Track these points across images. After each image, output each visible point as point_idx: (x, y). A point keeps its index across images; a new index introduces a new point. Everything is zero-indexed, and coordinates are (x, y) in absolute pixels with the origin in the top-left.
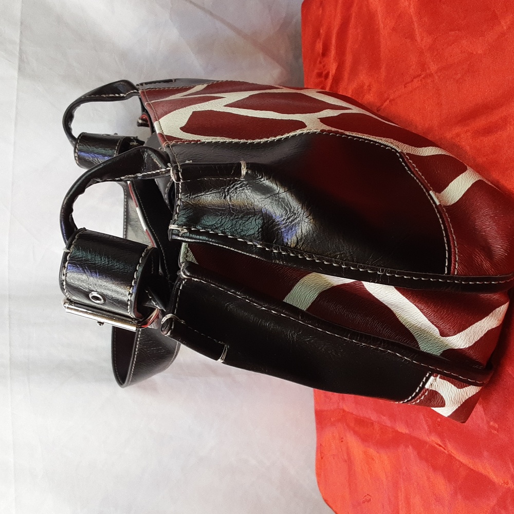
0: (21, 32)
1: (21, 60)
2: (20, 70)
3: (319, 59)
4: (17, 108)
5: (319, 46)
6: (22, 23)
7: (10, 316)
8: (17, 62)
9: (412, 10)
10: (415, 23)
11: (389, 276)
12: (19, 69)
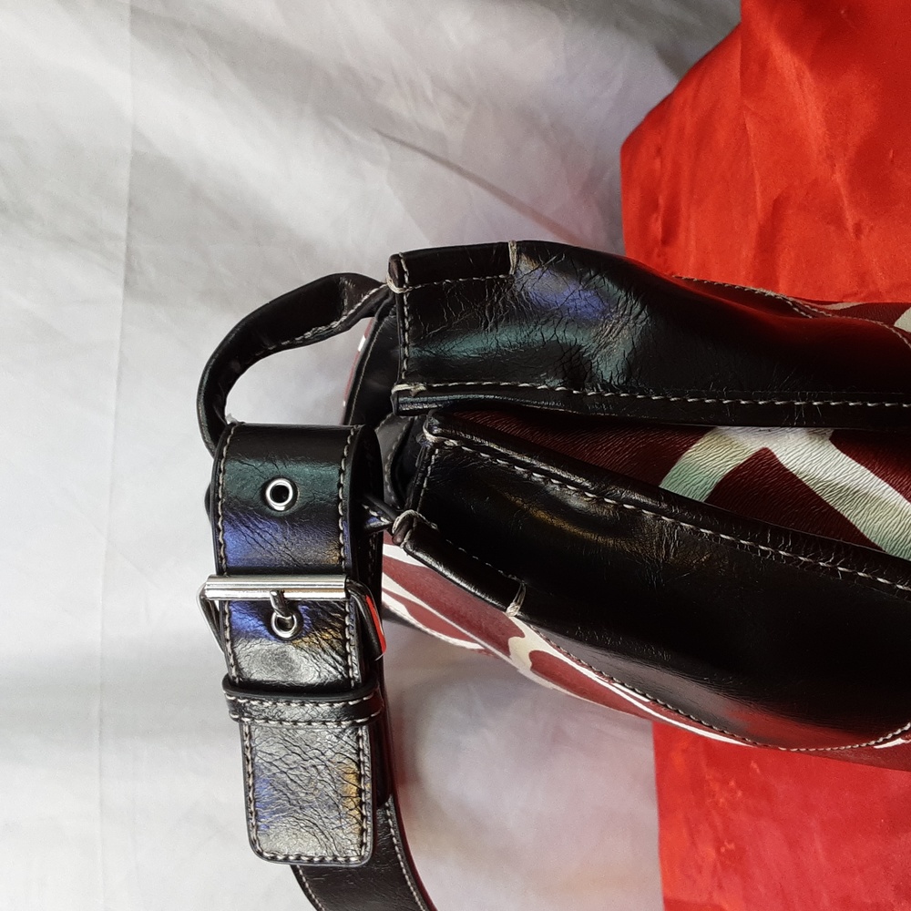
0: (129, 219)
1: (129, 267)
2: (128, 285)
3: (656, 250)
4: (121, 352)
5: (657, 228)
6: (130, 204)
7: (101, 720)
8: (121, 271)
9: (839, 177)
10: (845, 199)
11: (819, 405)
12: (126, 283)
